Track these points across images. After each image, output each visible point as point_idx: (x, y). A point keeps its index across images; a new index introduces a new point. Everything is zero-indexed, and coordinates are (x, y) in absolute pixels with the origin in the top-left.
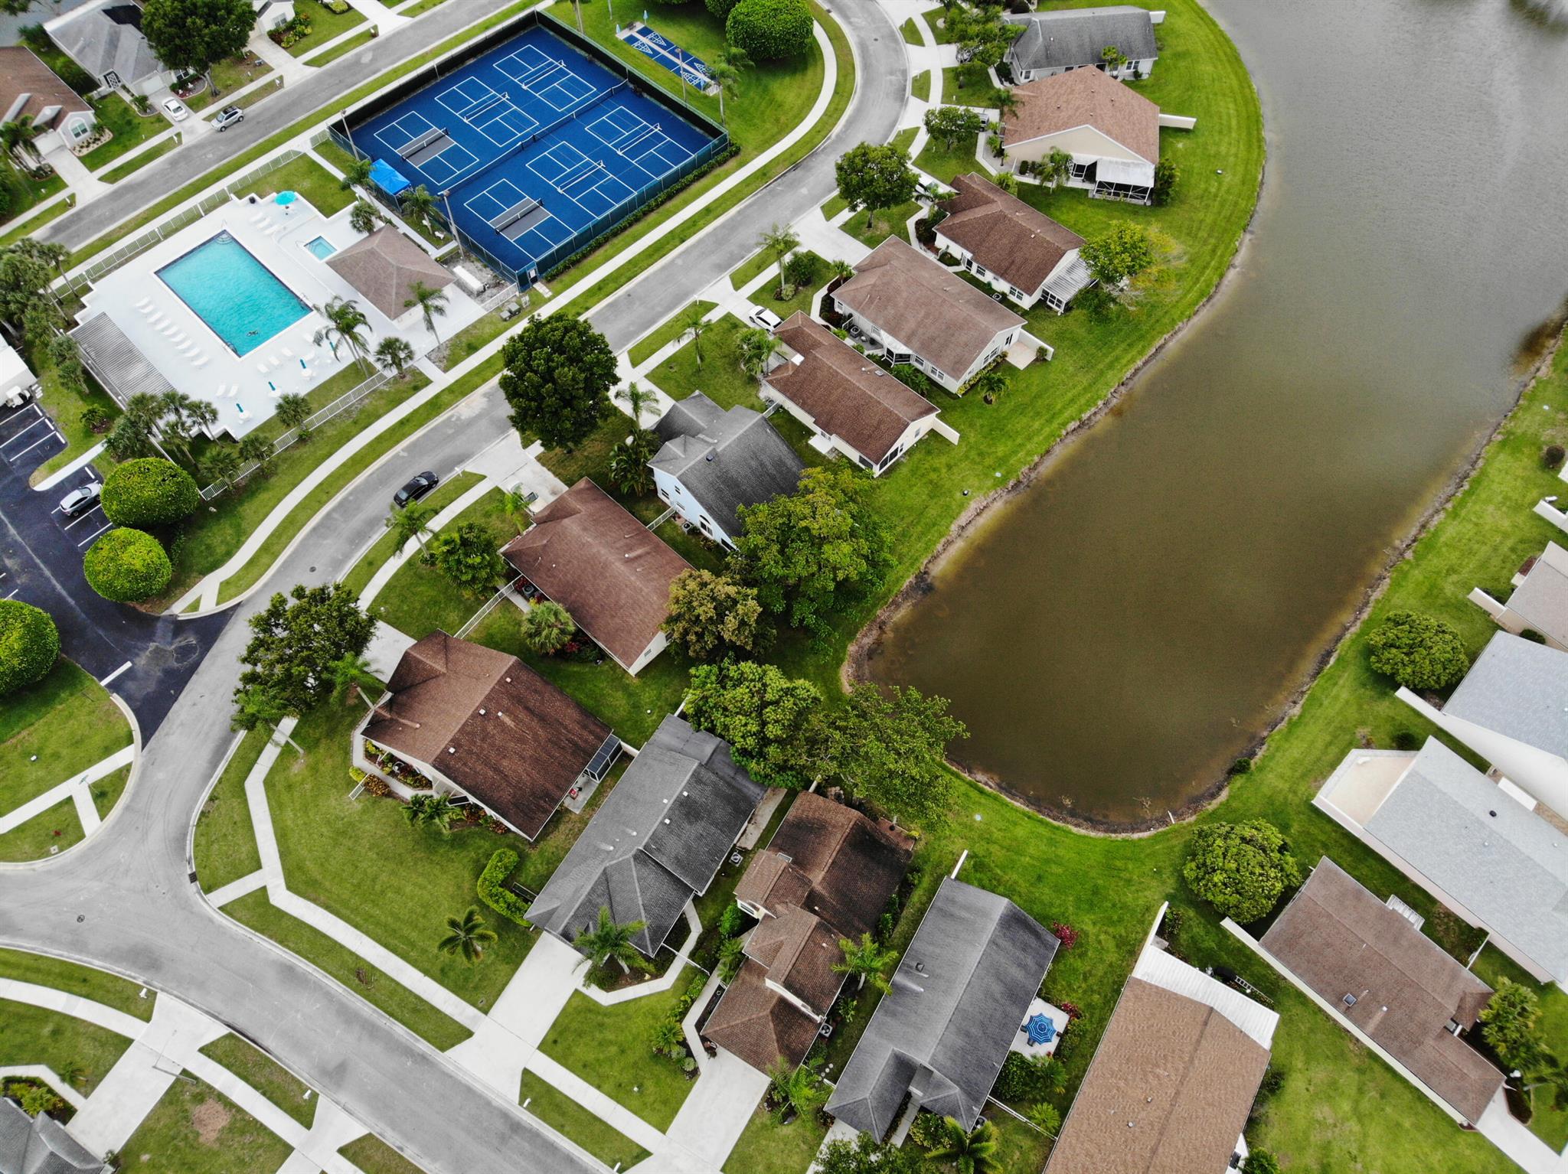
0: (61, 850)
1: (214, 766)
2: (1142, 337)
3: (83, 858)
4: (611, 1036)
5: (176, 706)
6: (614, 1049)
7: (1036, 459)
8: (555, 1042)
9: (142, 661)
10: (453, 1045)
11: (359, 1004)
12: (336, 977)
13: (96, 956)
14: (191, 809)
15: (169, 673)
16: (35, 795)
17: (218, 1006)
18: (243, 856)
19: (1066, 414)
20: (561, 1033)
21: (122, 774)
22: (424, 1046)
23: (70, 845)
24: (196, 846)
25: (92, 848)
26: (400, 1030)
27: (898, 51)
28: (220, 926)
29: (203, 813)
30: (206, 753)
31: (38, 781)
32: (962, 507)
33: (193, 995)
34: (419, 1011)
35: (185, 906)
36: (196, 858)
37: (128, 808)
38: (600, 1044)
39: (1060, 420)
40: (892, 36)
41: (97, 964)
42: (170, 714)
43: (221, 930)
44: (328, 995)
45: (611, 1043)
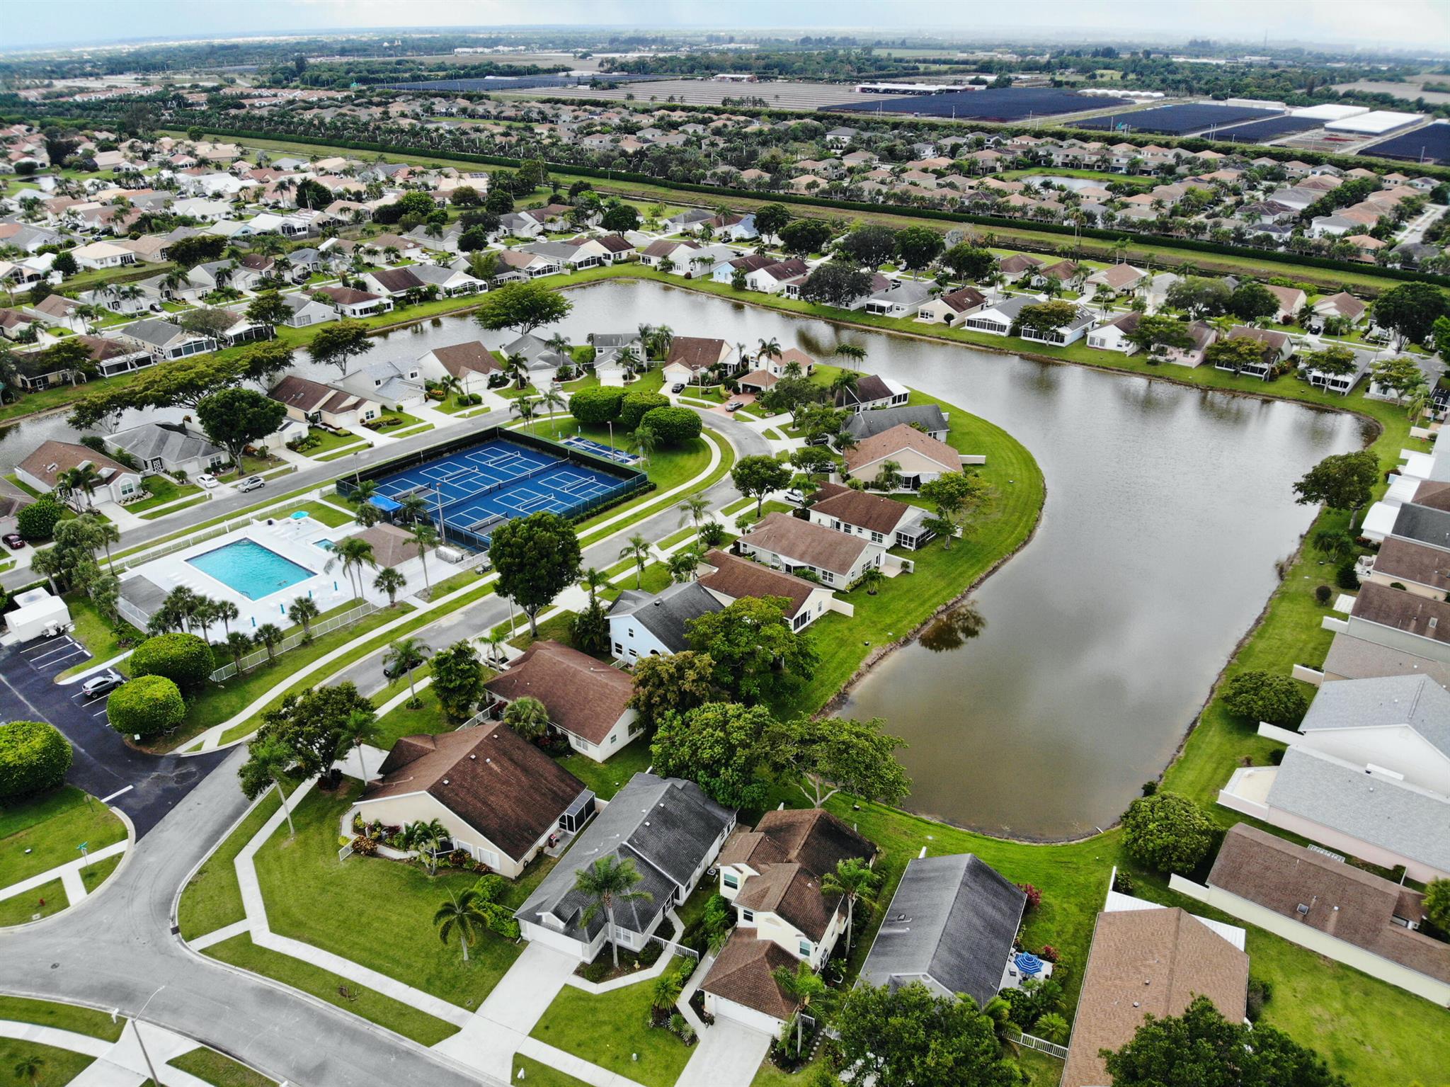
0: (43, 916)
1: (205, 849)
2: (979, 561)
3: (66, 922)
4: (603, 1017)
5: (172, 812)
6: (608, 1029)
7: (918, 626)
8: (547, 1028)
9: (143, 785)
10: (440, 1040)
11: (341, 1016)
12: (317, 995)
13: (67, 994)
14: (179, 881)
15: (167, 791)
16: (23, 879)
17: (190, 1025)
18: (229, 911)
19: (935, 600)
20: (552, 1021)
21: (114, 861)
22: (409, 1044)
23: (53, 912)
24: (182, 906)
25: (74, 914)
26: (383, 1033)
27: (762, 443)
28: (199, 965)
29: (190, 883)
30: (198, 842)
31: (28, 868)
32: (865, 653)
33: (166, 1019)
34: (404, 1015)
35: (165, 952)
36: (179, 915)
37: (115, 884)
38: (593, 1025)
39: (929, 604)
40: (758, 437)
41: (66, 1000)
42: (166, 818)
43: (199, 968)
44: (309, 1011)
45: (604, 1023)
